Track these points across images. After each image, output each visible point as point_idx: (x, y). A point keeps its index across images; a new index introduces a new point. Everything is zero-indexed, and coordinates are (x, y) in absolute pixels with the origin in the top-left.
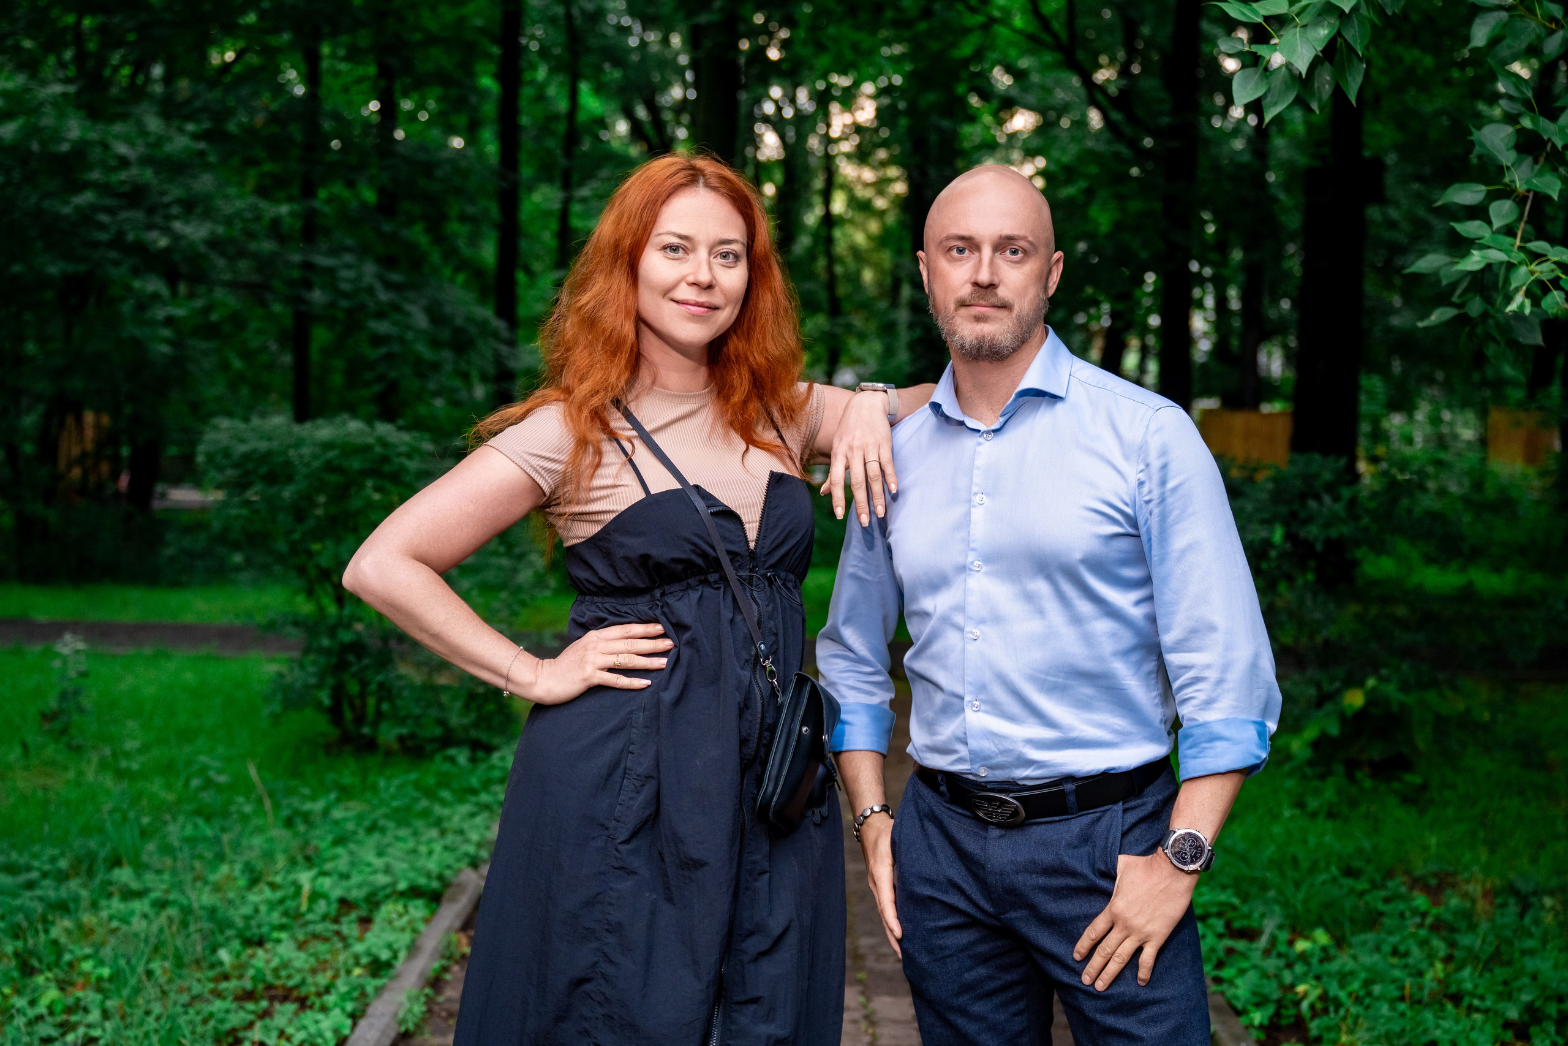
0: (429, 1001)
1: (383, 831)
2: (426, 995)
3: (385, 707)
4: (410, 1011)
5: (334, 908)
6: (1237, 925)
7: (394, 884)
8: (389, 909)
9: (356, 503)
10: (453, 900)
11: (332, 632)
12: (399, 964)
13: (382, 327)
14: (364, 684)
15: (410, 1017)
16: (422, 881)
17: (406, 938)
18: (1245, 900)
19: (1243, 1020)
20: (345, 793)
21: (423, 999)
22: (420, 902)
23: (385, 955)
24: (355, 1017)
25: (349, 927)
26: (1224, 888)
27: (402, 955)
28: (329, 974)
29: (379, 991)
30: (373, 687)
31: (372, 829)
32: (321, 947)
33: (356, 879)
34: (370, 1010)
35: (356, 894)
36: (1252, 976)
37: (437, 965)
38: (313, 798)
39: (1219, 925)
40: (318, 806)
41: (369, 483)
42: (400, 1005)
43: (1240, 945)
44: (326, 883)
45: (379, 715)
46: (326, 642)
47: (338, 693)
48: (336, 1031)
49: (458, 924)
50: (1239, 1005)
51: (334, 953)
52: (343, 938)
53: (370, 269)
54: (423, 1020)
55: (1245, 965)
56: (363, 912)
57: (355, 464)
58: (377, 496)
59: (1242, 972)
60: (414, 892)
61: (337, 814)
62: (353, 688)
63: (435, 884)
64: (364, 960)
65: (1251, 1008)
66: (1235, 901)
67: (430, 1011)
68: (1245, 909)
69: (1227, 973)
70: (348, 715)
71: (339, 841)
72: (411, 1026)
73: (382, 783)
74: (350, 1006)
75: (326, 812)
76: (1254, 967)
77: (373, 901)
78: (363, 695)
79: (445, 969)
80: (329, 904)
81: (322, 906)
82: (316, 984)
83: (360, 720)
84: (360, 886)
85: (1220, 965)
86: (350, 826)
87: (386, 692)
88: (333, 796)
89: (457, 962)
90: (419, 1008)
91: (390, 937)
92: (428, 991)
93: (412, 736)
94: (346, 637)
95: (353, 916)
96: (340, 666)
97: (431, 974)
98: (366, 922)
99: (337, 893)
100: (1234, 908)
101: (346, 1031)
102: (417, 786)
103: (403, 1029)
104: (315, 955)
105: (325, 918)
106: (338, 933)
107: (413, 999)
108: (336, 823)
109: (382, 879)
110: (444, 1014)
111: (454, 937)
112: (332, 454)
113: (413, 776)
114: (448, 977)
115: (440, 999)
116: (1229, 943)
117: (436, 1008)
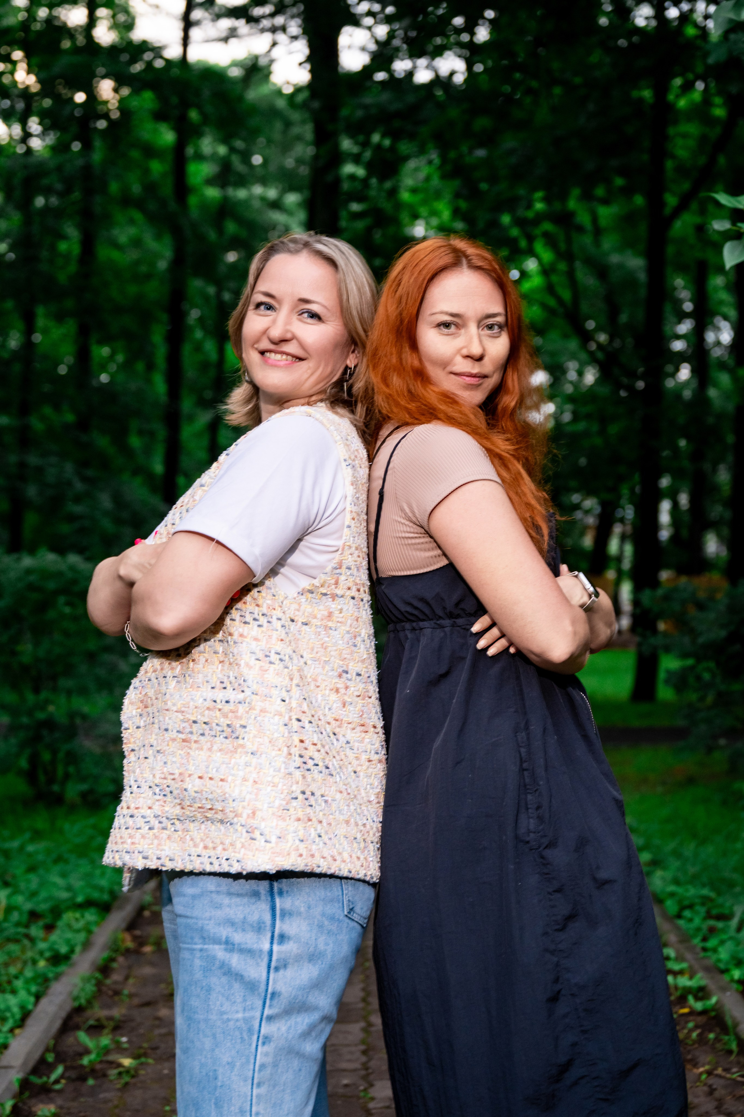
0: (99, 984)
1: (66, 861)
2: (96, 978)
3: (71, 769)
4: (83, 989)
5: (25, 918)
6: (714, 912)
7: (73, 898)
8: (69, 916)
9: (51, 614)
10: (121, 908)
11: (30, 713)
12: (75, 957)
13: (78, 509)
14: (54, 753)
15: (83, 995)
16: (96, 895)
17: (82, 937)
18: (719, 894)
19: (726, 977)
20: (37, 835)
21: (93, 982)
22: (93, 910)
23: (64, 950)
24: (38, 997)
25: (36, 931)
26: (704, 886)
27: (78, 949)
28: (19, 965)
29: (57, 977)
30: (61, 755)
31: (59, 859)
32: (13, 947)
33: (43, 894)
34: (51, 991)
35: (43, 907)
36: (729, 945)
37: (106, 955)
38: (12, 838)
39: (702, 910)
40: (15, 844)
41: (62, 600)
42: (75, 985)
43: (720, 925)
44: (19, 899)
45: (67, 776)
46: (25, 720)
47: (34, 760)
48: (22, 1007)
49: (124, 925)
50: (722, 966)
51: (23, 950)
52: (32, 940)
53: (69, 468)
54: (94, 997)
55: (724, 937)
56: (48, 920)
57: (51, 585)
58: (67, 610)
59: (722, 942)
60: (89, 904)
61: (30, 848)
62: (46, 756)
63: (106, 897)
64: (48, 954)
65: (731, 966)
66: (712, 895)
67: (99, 991)
68: (720, 900)
69: (712, 943)
70: (42, 778)
71: (32, 869)
72: (83, 1001)
73: (67, 826)
74: (34, 989)
75: (21, 849)
76: (731, 938)
77: (57, 912)
78: (53, 762)
79: (112, 960)
80: (21, 913)
81: (15, 916)
82: (7, 974)
83: (51, 780)
84: (46, 900)
85: (705, 939)
86: (40, 857)
87: (72, 758)
88: (27, 835)
89: (123, 955)
90: (90, 988)
91: (69, 935)
92: (98, 975)
93: (91, 791)
94: (41, 716)
95: (41, 923)
96: (36, 739)
97: (101, 962)
98: (50, 928)
99: (28, 906)
100: (711, 900)
101: (30, 1007)
102: (94, 827)
103: (76, 1004)
104: (9, 954)
105: (18, 924)
106: (27, 936)
107: (86, 980)
108: (30, 855)
109: (64, 895)
110: (110, 993)
111: (121, 935)
112: (32, 578)
113: (92, 821)
114: (115, 965)
115: (108, 982)
116: (712, 923)
117: (104, 989)
